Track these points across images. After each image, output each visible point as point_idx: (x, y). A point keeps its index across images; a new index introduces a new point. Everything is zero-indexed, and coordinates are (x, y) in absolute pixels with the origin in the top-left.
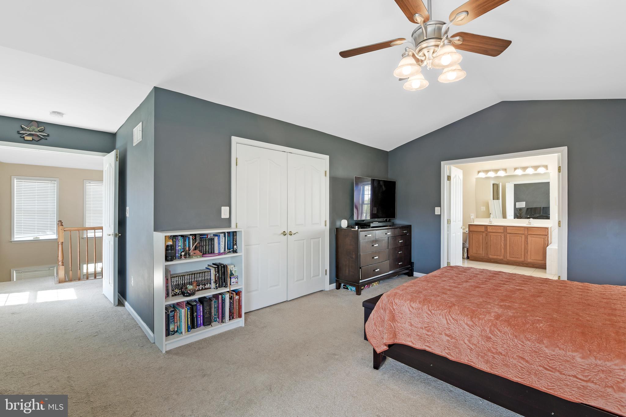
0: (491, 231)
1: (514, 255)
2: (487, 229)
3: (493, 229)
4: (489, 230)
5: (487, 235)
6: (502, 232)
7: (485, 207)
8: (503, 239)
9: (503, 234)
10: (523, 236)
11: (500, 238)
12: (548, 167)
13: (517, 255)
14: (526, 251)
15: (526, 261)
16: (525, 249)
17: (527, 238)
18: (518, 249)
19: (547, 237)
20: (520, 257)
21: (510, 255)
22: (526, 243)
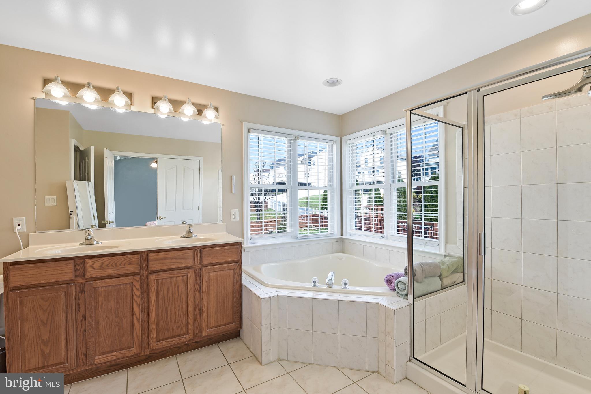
0: (100, 273)
1: (168, 330)
2: (85, 270)
3: (107, 266)
4: (91, 273)
5: (83, 291)
6: (136, 271)
7: (55, 197)
8: (138, 293)
9: (138, 278)
10: (191, 274)
11: (128, 292)
12: (220, 110)
13: (178, 328)
14: (198, 309)
15: (200, 334)
16: (195, 305)
17: (199, 276)
18: (179, 310)
19: (239, 267)
20: (184, 331)
21: (158, 335)
22: (199, 289)
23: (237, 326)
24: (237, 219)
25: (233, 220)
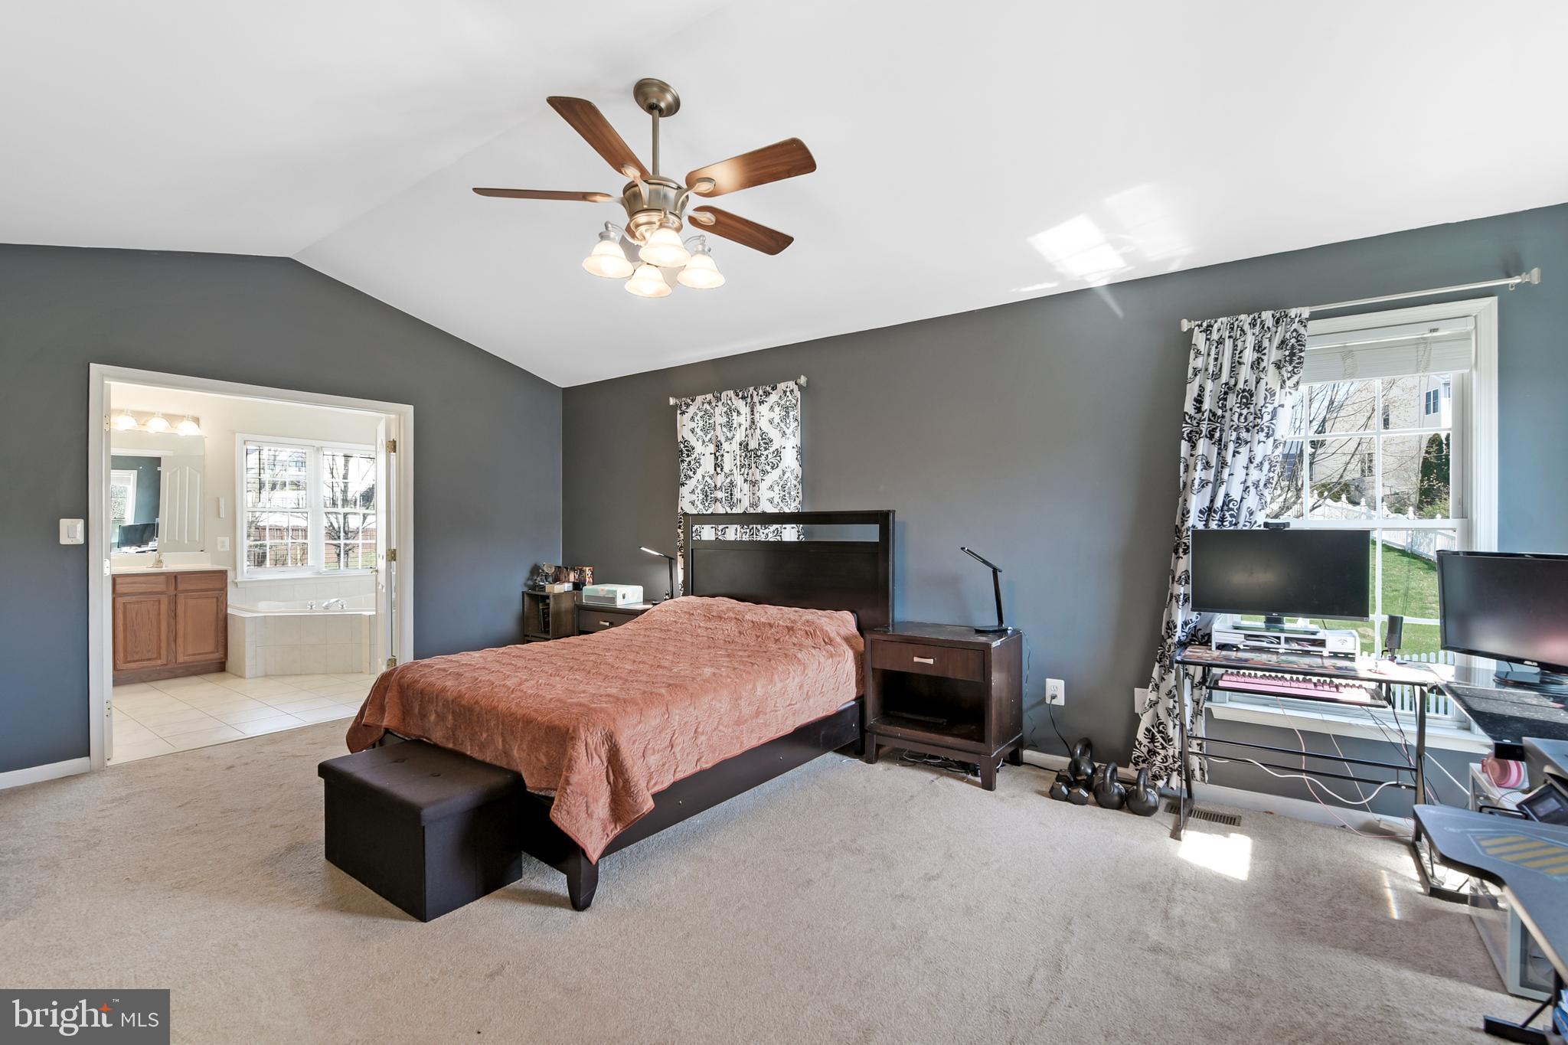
10: (164, 599)
12: (202, 422)
13: (148, 652)
14: (172, 636)
15: (174, 661)
16: (169, 632)
17: (174, 603)
18: (149, 634)
19: (224, 595)
20: (155, 656)
21: (125, 656)
22: (173, 615)
23: (222, 656)
24: (227, 548)
25: (220, 549)
